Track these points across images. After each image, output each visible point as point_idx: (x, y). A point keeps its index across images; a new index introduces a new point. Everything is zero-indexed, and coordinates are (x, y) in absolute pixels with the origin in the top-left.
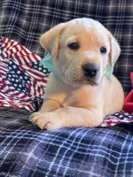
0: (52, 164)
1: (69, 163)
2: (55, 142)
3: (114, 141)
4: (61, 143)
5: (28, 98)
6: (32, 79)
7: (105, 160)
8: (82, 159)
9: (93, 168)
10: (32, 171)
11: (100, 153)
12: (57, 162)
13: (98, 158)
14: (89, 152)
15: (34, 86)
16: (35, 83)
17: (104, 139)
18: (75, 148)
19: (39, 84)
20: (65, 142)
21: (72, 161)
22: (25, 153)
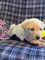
0: (10, 56)
1: (15, 55)
2: (11, 49)
4: (13, 50)
6: (3, 30)
7: (26, 54)
8: (19, 53)
9: (23, 56)
10: (4, 59)
12: (12, 55)
13: (24, 53)
14: (22, 51)
15: (3, 33)
16: (4, 32)
17: (26, 48)
18: (17, 51)
19: (5, 32)
20: (14, 49)
21: (16, 54)
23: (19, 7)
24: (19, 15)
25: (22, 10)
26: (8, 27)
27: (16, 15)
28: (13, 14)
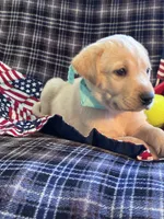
0: (43, 194)
1: (61, 191)
2: (44, 170)
3: (111, 166)
4: (51, 172)
5: (9, 123)
6: (13, 102)
7: (101, 186)
8: (75, 186)
9: (88, 195)
10: (20, 205)
11: (96, 179)
12: (48, 192)
13: (93, 184)
14: (84, 178)
15: (16, 110)
16: (16, 106)
17: (99, 164)
18: (66, 175)
19: (21, 106)
20: (56, 170)
21: (64, 189)
22: (11, 186)
23: (70, 13)
24: (74, 45)
25: (83, 26)
26: (34, 90)
27: (61, 43)
28: (50, 40)
